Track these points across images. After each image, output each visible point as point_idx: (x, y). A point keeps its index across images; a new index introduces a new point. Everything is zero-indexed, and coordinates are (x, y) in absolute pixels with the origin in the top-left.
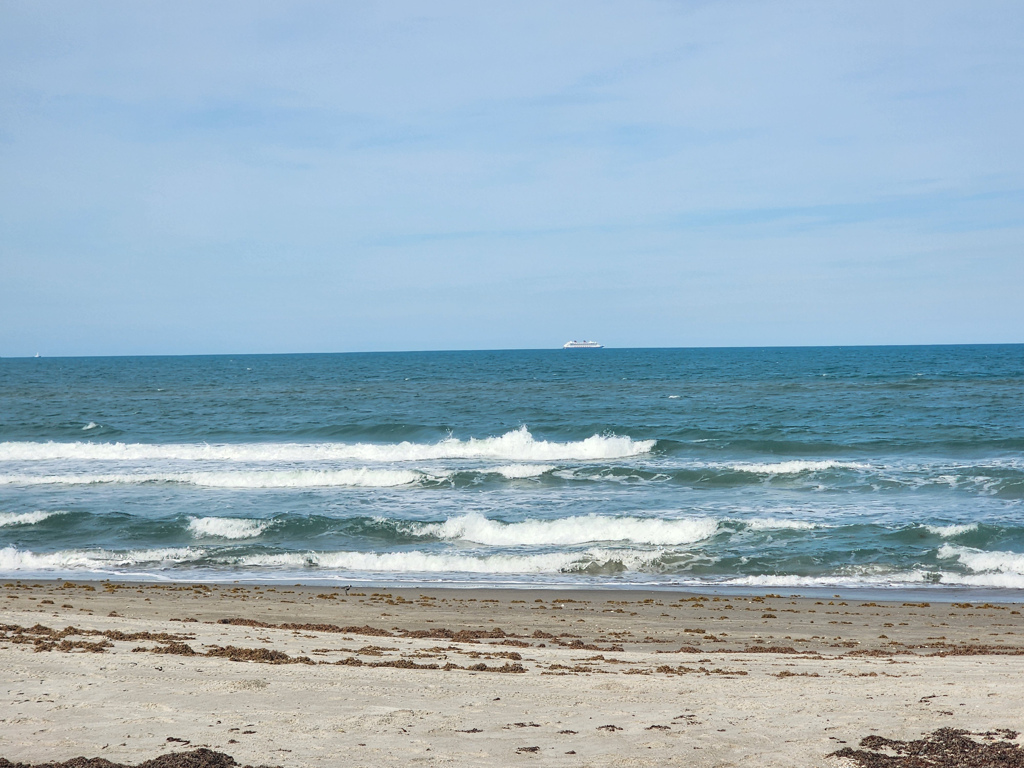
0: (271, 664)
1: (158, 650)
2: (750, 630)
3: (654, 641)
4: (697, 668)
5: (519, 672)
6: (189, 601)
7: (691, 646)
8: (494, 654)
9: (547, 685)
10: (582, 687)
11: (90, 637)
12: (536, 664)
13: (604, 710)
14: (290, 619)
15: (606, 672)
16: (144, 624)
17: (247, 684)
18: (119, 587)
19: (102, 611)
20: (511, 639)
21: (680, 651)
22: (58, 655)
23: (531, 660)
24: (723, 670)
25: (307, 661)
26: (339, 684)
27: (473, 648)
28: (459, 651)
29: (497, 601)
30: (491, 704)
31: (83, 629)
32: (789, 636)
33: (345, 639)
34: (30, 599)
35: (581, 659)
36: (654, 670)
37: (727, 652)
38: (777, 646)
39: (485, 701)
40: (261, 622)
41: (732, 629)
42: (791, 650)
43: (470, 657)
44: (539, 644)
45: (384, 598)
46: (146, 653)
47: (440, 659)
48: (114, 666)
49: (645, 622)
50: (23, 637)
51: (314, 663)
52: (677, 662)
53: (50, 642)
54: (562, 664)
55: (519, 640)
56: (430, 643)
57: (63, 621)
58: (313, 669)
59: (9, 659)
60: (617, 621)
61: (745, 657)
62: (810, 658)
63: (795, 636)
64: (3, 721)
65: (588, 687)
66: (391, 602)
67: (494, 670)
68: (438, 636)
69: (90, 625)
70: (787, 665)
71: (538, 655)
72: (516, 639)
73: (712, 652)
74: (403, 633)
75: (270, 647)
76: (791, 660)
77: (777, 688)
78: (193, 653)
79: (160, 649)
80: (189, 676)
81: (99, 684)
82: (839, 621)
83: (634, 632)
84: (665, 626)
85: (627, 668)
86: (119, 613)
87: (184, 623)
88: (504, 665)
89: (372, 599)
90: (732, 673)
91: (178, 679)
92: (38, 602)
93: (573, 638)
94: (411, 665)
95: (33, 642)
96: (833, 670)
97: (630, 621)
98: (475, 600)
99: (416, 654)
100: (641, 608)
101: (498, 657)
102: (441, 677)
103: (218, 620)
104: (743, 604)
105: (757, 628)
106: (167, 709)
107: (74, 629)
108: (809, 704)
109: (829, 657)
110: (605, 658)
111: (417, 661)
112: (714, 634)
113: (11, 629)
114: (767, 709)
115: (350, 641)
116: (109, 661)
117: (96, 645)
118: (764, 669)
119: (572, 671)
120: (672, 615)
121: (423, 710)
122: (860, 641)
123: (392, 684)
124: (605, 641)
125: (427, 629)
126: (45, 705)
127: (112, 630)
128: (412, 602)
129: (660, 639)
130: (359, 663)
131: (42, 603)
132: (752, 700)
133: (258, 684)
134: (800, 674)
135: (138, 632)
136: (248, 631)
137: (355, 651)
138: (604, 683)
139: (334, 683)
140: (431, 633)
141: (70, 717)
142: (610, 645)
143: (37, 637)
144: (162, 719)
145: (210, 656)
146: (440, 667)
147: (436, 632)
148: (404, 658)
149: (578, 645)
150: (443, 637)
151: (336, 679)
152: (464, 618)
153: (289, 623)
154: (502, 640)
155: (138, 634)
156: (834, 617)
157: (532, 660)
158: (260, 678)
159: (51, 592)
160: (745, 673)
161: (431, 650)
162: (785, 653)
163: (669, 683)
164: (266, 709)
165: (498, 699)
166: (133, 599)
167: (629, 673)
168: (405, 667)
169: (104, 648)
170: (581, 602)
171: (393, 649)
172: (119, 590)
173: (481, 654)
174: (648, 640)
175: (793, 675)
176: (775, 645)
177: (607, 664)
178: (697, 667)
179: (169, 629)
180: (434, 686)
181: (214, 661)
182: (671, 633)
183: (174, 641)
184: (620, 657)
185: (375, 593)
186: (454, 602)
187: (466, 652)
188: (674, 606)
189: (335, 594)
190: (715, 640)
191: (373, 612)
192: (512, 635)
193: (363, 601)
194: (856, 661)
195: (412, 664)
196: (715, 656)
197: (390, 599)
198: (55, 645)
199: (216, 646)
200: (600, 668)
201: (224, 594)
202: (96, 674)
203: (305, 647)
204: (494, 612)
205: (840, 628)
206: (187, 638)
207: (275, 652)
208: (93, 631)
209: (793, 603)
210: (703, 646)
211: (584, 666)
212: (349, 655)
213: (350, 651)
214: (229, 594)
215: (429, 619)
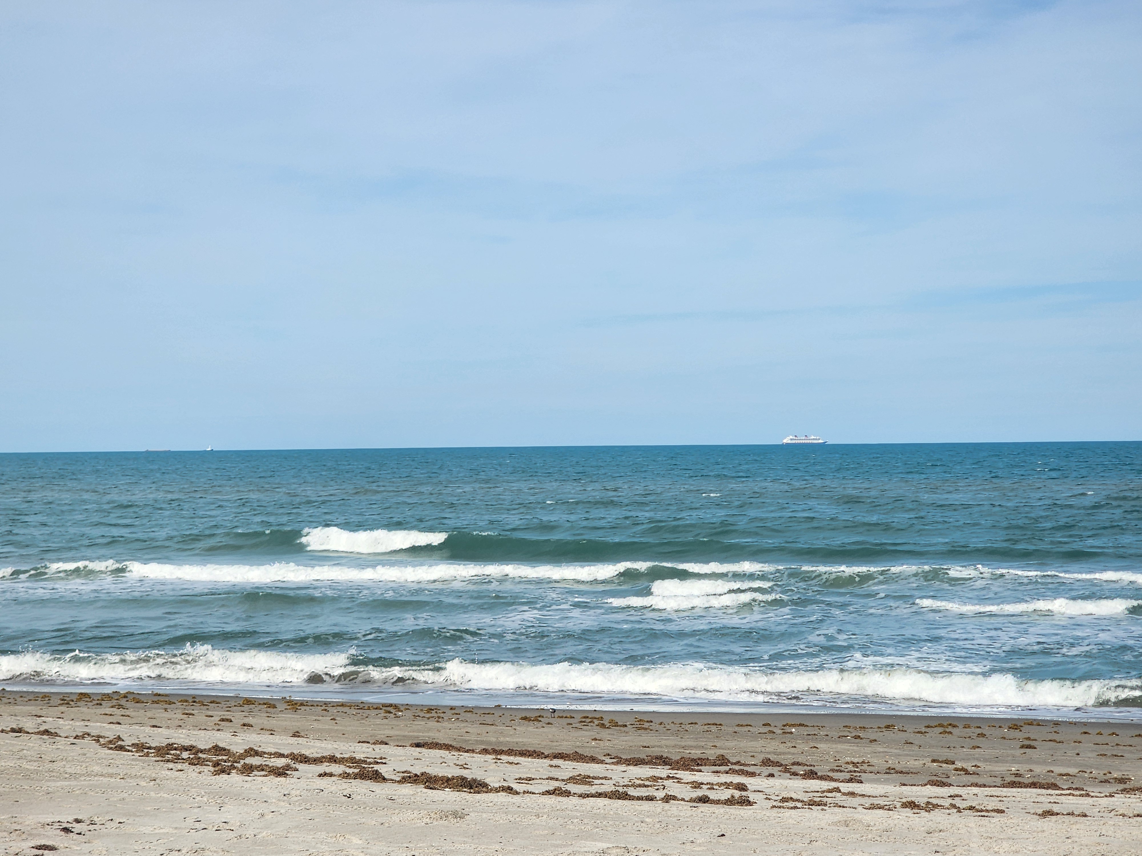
0: (470, 793)
1: (346, 776)
2: (1007, 762)
3: (897, 772)
4: (947, 805)
5: (746, 805)
6: (378, 721)
7: (939, 779)
8: (717, 784)
9: (778, 820)
10: (816, 823)
11: (272, 760)
12: (765, 796)
13: (842, 849)
14: (489, 743)
15: (843, 807)
16: (330, 746)
17: (444, 815)
18: (302, 704)
19: (285, 730)
20: (737, 767)
21: (926, 785)
22: (237, 779)
23: (759, 791)
24: (977, 807)
25: (509, 790)
26: (545, 816)
27: (694, 777)
28: (679, 781)
29: (720, 725)
30: (715, 841)
31: (264, 750)
32: (1052, 769)
33: (551, 766)
34: (207, 716)
35: (815, 792)
36: (898, 805)
37: (980, 786)
38: (1038, 781)
39: (708, 838)
40: (458, 746)
41: (986, 760)
42: (1054, 786)
43: (692, 787)
44: (767, 774)
45: (595, 720)
46: (333, 778)
47: (658, 789)
48: (298, 792)
49: (886, 750)
50: (199, 758)
51: (517, 793)
52: (923, 797)
53: (230, 764)
54: (794, 796)
55: (745, 768)
56: (646, 771)
57: (242, 741)
58: (516, 799)
59: (184, 782)
60: (855, 748)
61: (1001, 793)
62: (1077, 796)
63: (1058, 770)
64: (179, 851)
65: (823, 824)
66: (603, 726)
67: (718, 802)
68: (655, 764)
69: (272, 746)
70: (1050, 802)
71: (766, 786)
72: (742, 767)
73: (964, 786)
74: (615, 760)
75: (468, 774)
76: (1054, 797)
77: (1040, 829)
78: (384, 779)
79: (349, 774)
80: (380, 805)
81: (282, 811)
82: (1109, 754)
83: (874, 761)
84: (907, 755)
85: (867, 802)
86: (302, 734)
87: (373, 746)
88: (729, 797)
89: (581, 722)
90: (987, 811)
91: (368, 808)
92: (215, 720)
93: (806, 767)
94: (625, 796)
95: (211, 764)
96: (1103, 809)
97: (870, 749)
98: (696, 723)
99: (630, 783)
100: (882, 734)
101: (722, 788)
102: (659, 810)
103: (410, 742)
104: (998, 732)
105: (1014, 760)
106: (356, 841)
107: (255, 750)
108: (1077, 849)
109: (1099, 795)
110: (842, 791)
111: (632, 792)
112: (965, 766)
113: (186, 750)
114: (1029, 852)
115: (556, 769)
116: (293, 786)
117: (278, 768)
118: (1023, 807)
119: (806, 805)
120: (916, 742)
121: (639, 847)
122: (1133, 776)
123: (605, 817)
124: (841, 771)
125: (643, 756)
126: (225, 834)
127: (295, 752)
128: (626, 726)
129: (904, 770)
130: (567, 794)
131: (220, 721)
132: (1011, 842)
133: (456, 815)
134: (1065, 813)
135: (324, 755)
136: (443, 756)
137: (563, 780)
138: (842, 819)
139: (541, 815)
140: (647, 761)
141: (251, 848)
142: (848, 776)
143: (215, 758)
144: (352, 852)
145: (403, 783)
146: (658, 799)
147: (652, 758)
148: (617, 788)
149: (811, 775)
150: (661, 765)
151: (542, 811)
152: (683, 744)
153: (489, 748)
154: (727, 768)
155: (323, 757)
156: (1103, 749)
157: (761, 791)
158: (457, 808)
159: (229, 709)
160: (1003, 812)
161: (647, 779)
162: (1048, 788)
163: (915, 821)
164: (465, 843)
165: (723, 835)
166: (317, 718)
167: (870, 809)
168: (619, 799)
169: (287, 772)
170: (813, 726)
171: (605, 778)
172: (303, 708)
173: (702, 784)
174: (889, 771)
175: (1058, 814)
176: (1035, 780)
177: (844, 798)
178: (947, 803)
179: (358, 752)
180: (651, 820)
181: (408, 789)
182: (916, 763)
183: (363, 765)
184: (858, 789)
185: (585, 715)
186: (672, 725)
187: (687, 781)
188: (919, 732)
189: (540, 716)
190: (967, 772)
191: (582, 737)
192: (738, 763)
193: (571, 724)
194: (1130, 800)
195: (627, 795)
196: (966, 791)
197: (601, 722)
198: (235, 768)
199: (410, 773)
200: (836, 802)
201: (416, 715)
202: (279, 800)
203: (507, 775)
204: (717, 737)
205: (1109, 761)
206: (377, 763)
207: (474, 780)
208: (275, 753)
209: (1055, 732)
210: (953, 779)
211: (819, 799)
212: (557, 784)
213: (557, 780)
214: (422, 714)
215: (645, 744)
